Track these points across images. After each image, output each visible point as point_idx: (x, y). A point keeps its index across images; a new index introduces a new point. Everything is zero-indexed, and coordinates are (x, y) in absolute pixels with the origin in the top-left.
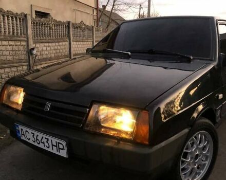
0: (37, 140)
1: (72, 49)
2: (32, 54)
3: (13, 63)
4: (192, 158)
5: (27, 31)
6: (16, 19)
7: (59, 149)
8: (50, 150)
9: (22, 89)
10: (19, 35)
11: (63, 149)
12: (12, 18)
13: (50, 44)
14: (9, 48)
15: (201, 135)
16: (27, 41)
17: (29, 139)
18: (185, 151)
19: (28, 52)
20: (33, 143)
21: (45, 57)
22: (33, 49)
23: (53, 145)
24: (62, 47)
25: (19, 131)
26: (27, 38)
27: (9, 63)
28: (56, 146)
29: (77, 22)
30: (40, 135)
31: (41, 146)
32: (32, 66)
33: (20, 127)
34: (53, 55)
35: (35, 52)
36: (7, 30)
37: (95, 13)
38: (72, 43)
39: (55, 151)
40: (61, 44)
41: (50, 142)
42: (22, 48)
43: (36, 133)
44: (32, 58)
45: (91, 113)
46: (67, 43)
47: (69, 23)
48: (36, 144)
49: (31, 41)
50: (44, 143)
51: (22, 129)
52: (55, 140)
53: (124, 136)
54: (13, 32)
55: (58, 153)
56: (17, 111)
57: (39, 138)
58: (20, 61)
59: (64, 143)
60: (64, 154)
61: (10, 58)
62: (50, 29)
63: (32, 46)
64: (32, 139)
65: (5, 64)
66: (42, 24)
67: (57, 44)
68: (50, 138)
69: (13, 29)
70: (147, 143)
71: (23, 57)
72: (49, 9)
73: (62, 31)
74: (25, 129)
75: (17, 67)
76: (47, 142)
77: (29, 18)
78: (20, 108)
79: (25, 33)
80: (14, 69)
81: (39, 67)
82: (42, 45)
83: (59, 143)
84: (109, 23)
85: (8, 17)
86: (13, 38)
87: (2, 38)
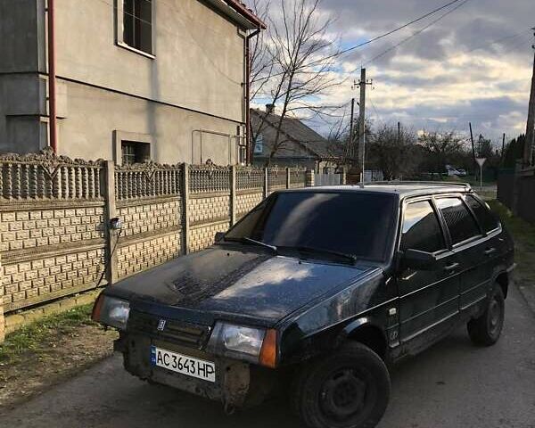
0: (179, 364)
1: (188, 214)
2: (114, 229)
5: (107, 189)
6: (89, 170)
7: (207, 372)
8: (196, 375)
10: (93, 196)
11: (211, 373)
12: (83, 170)
13: (147, 208)
14: (76, 220)
16: (106, 207)
17: (168, 365)
20: (174, 370)
21: (136, 230)
22: (116, 220)
23: (199, 369)
24: (170, 211)
25: (155, 354)
26: (106, 201)
27: (75, 246)
28: (204, 370)
30: (184, 358)
31: (184, 371)
33: (158, 350)
34: (151, 227)
35: (118, 224)
36: (74, 192)
37: (242, 133)
38: (188, 202)
39: (201, 376)
40: (166, 205)
41: (196, 366)
42: (97, 219)
43: (178, 356)
47: (182, 166)
48: (177, 370)
49: (113, 206)
50: (188, 367)
51: (159, 353)
52: (203, 363)
54: (84, 194)
55: (205, 378)
57: (182, 362)
58: (92, 241)
59: (213, 365)
60: (212, 378)
61: (76, 236)
62: (148, 180)
63: (114, 213)
64: (172, 363)
65: (69, 247)
66: (134, 173)
67: (160, 206)
68: (196, 361)
69: (84, 188)
71: (97, 234)
73: (170, 182)
74: (163, 352)
75: (87, 251)
76: (192, 366)
77: (111, 167)
79: (103, 192)
80: (82, 256)
81: (125, 250)
82: (132, 210)
83: (207, 366)
84: (276, 147)
85: (76, 169)
86: (84, 204)
87: (66, 204)
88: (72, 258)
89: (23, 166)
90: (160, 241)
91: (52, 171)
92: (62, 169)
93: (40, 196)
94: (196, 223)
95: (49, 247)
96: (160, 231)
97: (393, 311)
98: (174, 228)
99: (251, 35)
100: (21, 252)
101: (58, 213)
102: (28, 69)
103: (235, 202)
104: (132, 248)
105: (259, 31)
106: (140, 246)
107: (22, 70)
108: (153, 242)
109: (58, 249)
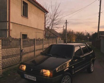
1: (35, 48)
2: (22, 52)
3: (16, 55)
4: (65, 82)
5: (21, 44)
6: (18, 40)
8: (32, 79)
9: (25, 66)
12: (17, 40)
13: (28, 47)
14: (15, 50)
15: (67, 76)
16: (21, 47)
17: (27, 77)
18: (62, 80)
19: (21, 51)
21: (26, 52)
22: (23, 50)
24: (32, 48)
26: (21, 46)
29: (37, 38)
30: (30, 76)
31: (30, 79)
32: (22, 55)
33: (25, 75)
34: (29, 51)
35: (23, 51)
36: (15, 44)
37: (44, 32)
38: (35, 46)
40: (31, 47)
42: (19, 50)
43: (29, 76)
44: (22, 53)
45: (41, 71)
46: (34, 46)
47: (34, 39)
48: (29, 78)
49: (22, 47)
52: (33, 77)
53: (48, 76)
54: (17, 45)
56: (24, 71)
58: (18, 54)
59: (35, 78)
60: (35, 80)
61: (15, 53)
62: (28, 42)
63: (22, 49)
65: (14, 56)
66: (26, 41)
67: (30, 47)
68: (32, 77)
69: (17, 44)
71: (19, 53)
72: (27, 33)
73: (32, 42)
78: (25, 70)
79: (20, 44)
80: (16, 57)
81: (24, 56)
82: (25, 48)
84: (50, 35)
85: (15, 40)
86: (16, 47)
87: (13, 47)
88: (14, 58)
89: (6, 40)
90: (30, 54)
91: (11, 41)
92: (13, 40)
93: (9, 46)
94: (37, 50)
95: (10, 56)
96: (30, 52)
97: (73, 67)
98: (33, 51)
99: (46, 14)
100: (5, 57)
101: (12, 49)
102: (5, 21)
103: (44, 46)
104: (25, 55)
105: (47, 13)
106: (27, 55)
107: (4, 21)
108: (29, 54)
109: (12, 56)
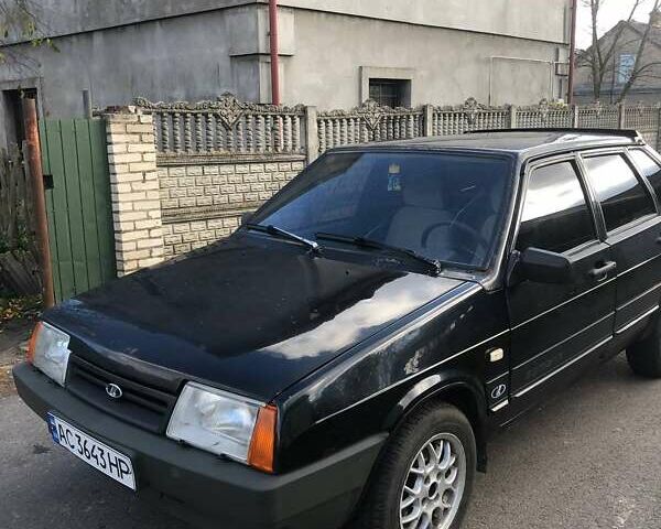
0: (86, 450)
6: (285, 118)
7: (122, 471)
8: (106, 471)
10: (290, 149)
11: (127, 473)
14: (264, 176)
16: (307, 161)
17: (73, 447)
18: (412, 470)
20: (79, 455)
23: (111, 464)
25: (55, 427)
28: (116, 466)
30: (91, 442)
31: (92, 462)
33: (57, 421)
37: (563, 58)
39: (114, 475)
41: (105, 456)
43: (83, 437)
47: (425, 108)
48: (83, 457)
50: (96, 457)
51: (60, 426)
52: (114, 455)
54: (276, 146)
55: (120, 480)
57: (89, 447)
59: (128, 461)
60: (129, 481)
62: (370, 128)
64: (77, 447)
66: (348, 120)
68: (107, 450)
70: (269, 469)
74: (66, 426)
76: (102, 456)
79: (303, 144)
83: (120, 461)
86: (275, 157)
89: (195, 116)
91: (232, 120)
95: (229, 206)
100: (193, 210)
101: (240, 168)
109: (240, 208)
